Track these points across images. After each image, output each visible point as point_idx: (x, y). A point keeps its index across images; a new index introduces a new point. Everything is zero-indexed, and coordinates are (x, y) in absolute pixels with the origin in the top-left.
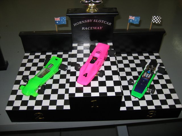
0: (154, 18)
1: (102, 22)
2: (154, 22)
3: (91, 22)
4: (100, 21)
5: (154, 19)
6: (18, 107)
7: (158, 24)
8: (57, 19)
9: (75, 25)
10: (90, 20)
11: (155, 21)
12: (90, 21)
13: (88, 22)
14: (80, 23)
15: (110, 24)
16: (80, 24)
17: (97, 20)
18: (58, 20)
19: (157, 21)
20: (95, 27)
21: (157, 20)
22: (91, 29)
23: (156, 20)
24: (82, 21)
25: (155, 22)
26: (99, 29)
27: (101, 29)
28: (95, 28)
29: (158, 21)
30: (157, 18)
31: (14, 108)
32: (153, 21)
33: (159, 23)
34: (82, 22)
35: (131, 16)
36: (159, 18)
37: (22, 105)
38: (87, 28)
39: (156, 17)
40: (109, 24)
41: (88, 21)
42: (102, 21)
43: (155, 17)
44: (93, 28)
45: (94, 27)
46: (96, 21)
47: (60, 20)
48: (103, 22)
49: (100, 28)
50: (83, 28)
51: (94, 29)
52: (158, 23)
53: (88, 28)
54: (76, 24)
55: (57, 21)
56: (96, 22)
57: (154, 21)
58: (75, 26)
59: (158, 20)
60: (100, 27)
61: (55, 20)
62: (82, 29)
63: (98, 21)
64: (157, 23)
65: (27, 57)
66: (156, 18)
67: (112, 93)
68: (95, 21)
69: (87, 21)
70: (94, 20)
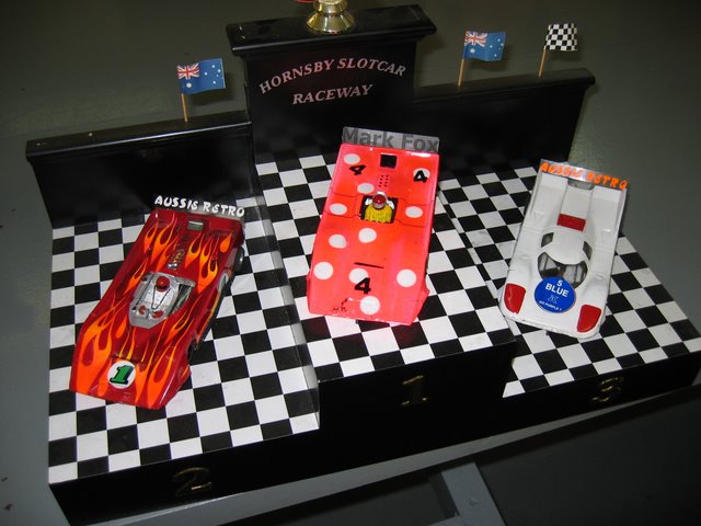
0: (556, 32)
1: (371, 67)
2: (553, 47)
3: (328, 68)
4: (362, 63)
5: (555, 37)
6: (103, 462)
7: (568, 55)
8: (188, 72)
9: (266, 89)
10: (326, 62)
11: (559, 43)
12: (324, 66)
13: (316, 70)
14: (287, 76)
15: (401, 70)
16: (285, 80)
17: (351, 60)
18: (190, 74)
19: (565, 43)
20: (345, 89)
21: (565, 37)
22: (328, 98)
23: (560, 37)
24: (295, 70)
25: (558, 47)
26: (359, 94)
27: (366, 93)
28: (343, 92)
29: (569, 43)
30: (566, 32)
31: (84, 467)
32: (549, 43)
33: (573, 49)
34: (292, 76)
35: (472, 31)
36: (570, 32)
37: (114, 448)
38: (314, 97)
39: (561, 27)
40: (395, 70)
41: (318, 67)
42: (369, 64)
43: (556, 27)
44: (336, 93)
45: (339, 90)
46: (347, 63)
47: (201, 73)
48: (376, 64)
49: (362, 91)
50: (297, 99)
51: (340, 96)
52: (569, 48)
53: (317, 97)
54: (268, 85)
55: (188, 81)
56: (349, 66)
57: (554, 42)
58: (264, 91)
59: (570, 37)
60: (364, 87)
61: (181, 76)
62: (295, 102)
63: (354, 63)
64: (564, 48)
65: (65, 246)
66: (561, 32)
67: (480, 338)
68: (344, 65)
69: (313, 68)
70: (341, 62)
